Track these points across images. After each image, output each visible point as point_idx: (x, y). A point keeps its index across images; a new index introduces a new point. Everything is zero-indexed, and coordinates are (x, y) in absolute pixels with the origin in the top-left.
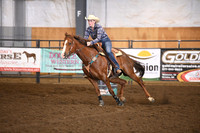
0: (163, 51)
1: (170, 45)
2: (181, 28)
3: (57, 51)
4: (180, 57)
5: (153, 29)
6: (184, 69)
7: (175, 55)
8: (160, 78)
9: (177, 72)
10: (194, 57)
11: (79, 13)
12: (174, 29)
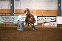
0: (38, 17)
1: (40, 15)
2: (43, 10)
3: (5, 17)
4: (43, 19)
5: (35, 10)
6: (44, 23)
7: (41, 18)
8: (37, 25)
9: (42, 23)
10: (47, 19)
11: (12, 5)
12: (41, 10)
